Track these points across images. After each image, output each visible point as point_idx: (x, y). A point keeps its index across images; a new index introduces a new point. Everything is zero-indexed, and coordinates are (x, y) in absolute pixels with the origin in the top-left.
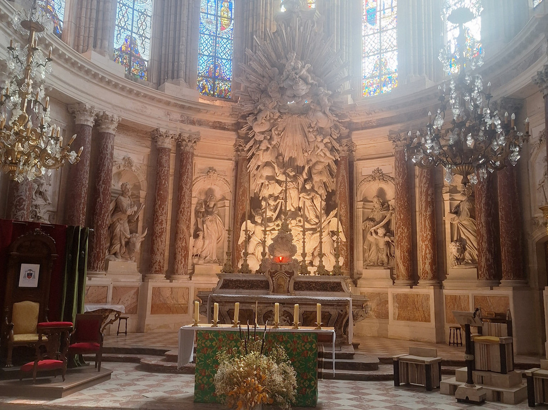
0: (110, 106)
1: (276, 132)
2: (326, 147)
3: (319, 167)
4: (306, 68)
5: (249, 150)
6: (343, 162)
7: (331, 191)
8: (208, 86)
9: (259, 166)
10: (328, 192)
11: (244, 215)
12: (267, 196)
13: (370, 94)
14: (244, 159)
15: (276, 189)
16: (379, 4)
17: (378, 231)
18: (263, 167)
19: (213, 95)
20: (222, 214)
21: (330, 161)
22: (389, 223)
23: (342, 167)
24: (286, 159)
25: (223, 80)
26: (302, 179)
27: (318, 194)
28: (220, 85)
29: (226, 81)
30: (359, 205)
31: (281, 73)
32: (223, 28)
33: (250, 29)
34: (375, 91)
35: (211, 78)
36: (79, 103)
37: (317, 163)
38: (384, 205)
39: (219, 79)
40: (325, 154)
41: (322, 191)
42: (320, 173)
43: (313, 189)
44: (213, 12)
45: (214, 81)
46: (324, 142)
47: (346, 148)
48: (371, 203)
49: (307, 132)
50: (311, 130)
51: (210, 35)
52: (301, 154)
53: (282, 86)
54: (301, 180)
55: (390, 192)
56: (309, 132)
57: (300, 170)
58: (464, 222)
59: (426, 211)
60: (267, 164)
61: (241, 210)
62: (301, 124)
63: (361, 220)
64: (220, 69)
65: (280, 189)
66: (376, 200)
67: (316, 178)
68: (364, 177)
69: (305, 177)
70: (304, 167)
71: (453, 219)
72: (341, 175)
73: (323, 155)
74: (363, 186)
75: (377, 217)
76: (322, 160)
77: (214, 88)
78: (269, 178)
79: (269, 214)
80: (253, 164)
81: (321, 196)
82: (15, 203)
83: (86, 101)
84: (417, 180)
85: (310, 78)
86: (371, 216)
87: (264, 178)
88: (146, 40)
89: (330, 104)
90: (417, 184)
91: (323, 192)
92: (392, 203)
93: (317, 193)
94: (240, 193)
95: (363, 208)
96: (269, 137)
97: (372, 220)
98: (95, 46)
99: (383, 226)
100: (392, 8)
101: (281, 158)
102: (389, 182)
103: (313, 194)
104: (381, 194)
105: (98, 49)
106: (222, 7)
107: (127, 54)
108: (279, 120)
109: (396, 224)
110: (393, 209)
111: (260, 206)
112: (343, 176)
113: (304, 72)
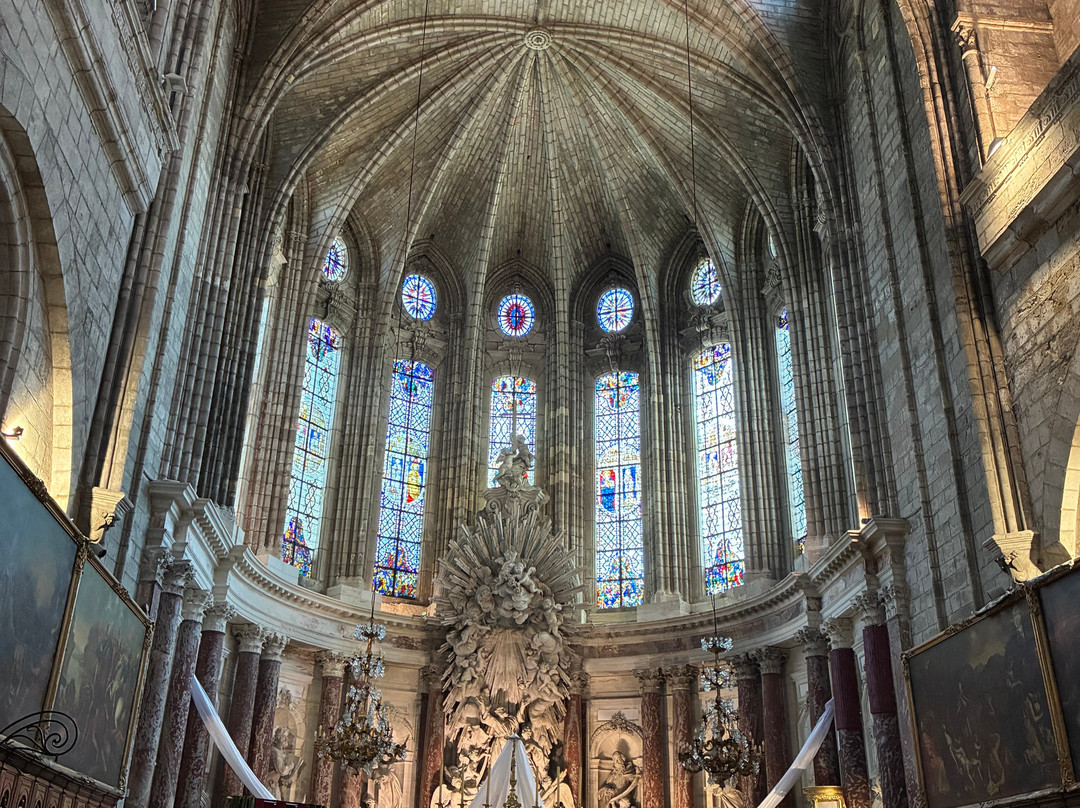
0: (279, 624)
1: (484, 655)
2: (552, 680)
3: (541, 708)
4: (529, 572)
5: (446, 680)
6: (574, 702)
7: (556, 743)
8: (386, 581)
9: (457, 704)
10: (553, 744)
11: (436, 776)
12: (467, 748)
13: (607, 604)
14: (439, 692)
15: (480, 738)
16: (617, 483)
17: (620, 803)
18: (464, 705)
19: (393, 595)
20: (399, 773)
21: (556, 700)
22: (633, 792)
23: (573, 709)
24: (494, 693)
25: (406, 571)
26: (517, 724)
27: (539, 747)
28: (403, 578)
29: (411, 572)
30: (594, 763)
31: (495, 574)
32: (410, 499)
33: (449, 505)
34: (613, 601)
35: (391, 569)
36: (250, 624)
37: (537, 701)
38: (628, 765)
39: (401, 571)
40: (551, 691)
41: (544, 743)
42: (543, 716)
43: (531, 741)
44: (398, 478)
45: (395, 573)
46: (551, 673)
47: (578, 683)
48: (609, 762)
49: (524, 656)
50: (530, 653)
51: (393, 509)
52: (515, 686)
53: (496, 592)
54: (515, 725)
55: (636, 747)
56: (528, 655)
57: (513, 710)
58: (730, 796)
59: (683, 778)
60: (469, 701)
61: (433, 768)
62: (517, 644)
63: (596, 786)
64: (404, 556)
65: (486, 737)
66: (616, 757)
67: (536, 723)
68: (601, 724)
69: (521, 720)
70: (518, 707)
71: (715, 791)
72: (571, 720)
73: (548, 692)
74: (599, 737)
75: (619, 783)
76: (546, 698)
77: (393, 584)
78: (472, 722)
79: (469, 774)
80: (449, 701)
81: (543, 750)
82: (192, 767)
83: (259, 621)
84: (670, 733)
85: (534, 586)
86: (610, 781)
87: (464, 721)
88: (314, 521)
89: (559, 623)
90: (671, 739)
91: (546, 744)
92: (638, 762)
93: (537, 744)
94: (432, 743)
95: (599, 768)
96: (474, 663)
97: (611, 786)
98: (266, 544)
99: (626, 797)
100: (635, 492)
101: (487, 691)
102: (635, 733)
103: (532, 747)
104: (623, 749)
105: (270, 548)
106: (409, 470)
107: (291, 542)
108: (487, 636)
109: (645, 794)
110: (641, 773)
111: (456, 762)
112: (574, 722)
113: (527, 579)
